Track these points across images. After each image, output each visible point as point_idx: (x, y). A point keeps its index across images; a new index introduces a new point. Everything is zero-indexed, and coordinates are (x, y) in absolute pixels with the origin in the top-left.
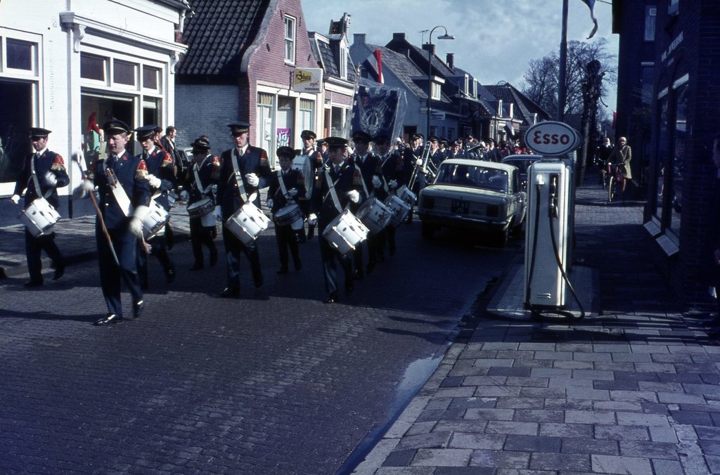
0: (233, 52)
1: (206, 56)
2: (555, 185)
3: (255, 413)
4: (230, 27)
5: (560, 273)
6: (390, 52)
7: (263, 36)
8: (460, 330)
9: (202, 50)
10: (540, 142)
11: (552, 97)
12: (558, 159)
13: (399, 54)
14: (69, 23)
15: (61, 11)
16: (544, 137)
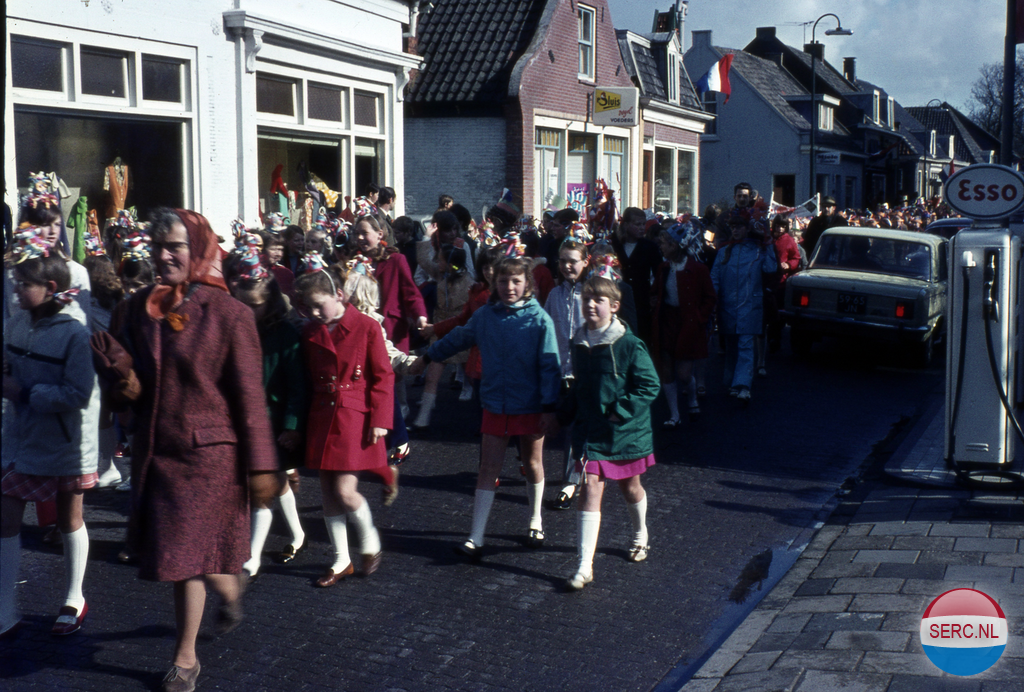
0: (497, 65)
1: (455, 73)
2: (993, 267)
3: (494, 636)
4: (493, 26)
5: (1003, 411)
6: (750, 58)
7: (544, 40)
8: (838, 503)
9: (449, 64)
10: (969, 198)
12: (998, 226)
13: (766, 61)
14: (238, 28)
15: (225, 10)
16: (976, 189)
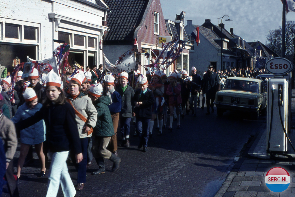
0: (130, 30)
1: (118, 32)
2: (281, 90)
4: (129, 18)
5: (285, 135)
6: (203, 28)
7: (144, 22)
8: (234, 164)
9: (116, 29)
10: (273, 68)
11: (280, 47)
12: (282, 77)
13: (208, 29)
14: (53, 18)
15: (49, 13)
16: (275, 65)
